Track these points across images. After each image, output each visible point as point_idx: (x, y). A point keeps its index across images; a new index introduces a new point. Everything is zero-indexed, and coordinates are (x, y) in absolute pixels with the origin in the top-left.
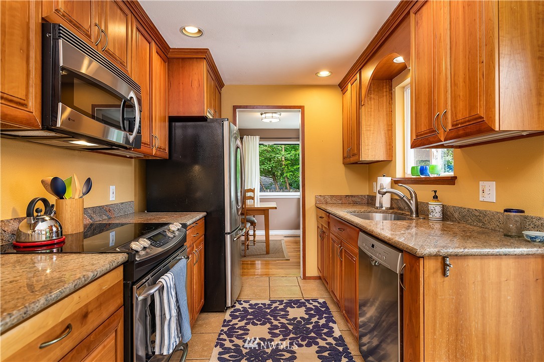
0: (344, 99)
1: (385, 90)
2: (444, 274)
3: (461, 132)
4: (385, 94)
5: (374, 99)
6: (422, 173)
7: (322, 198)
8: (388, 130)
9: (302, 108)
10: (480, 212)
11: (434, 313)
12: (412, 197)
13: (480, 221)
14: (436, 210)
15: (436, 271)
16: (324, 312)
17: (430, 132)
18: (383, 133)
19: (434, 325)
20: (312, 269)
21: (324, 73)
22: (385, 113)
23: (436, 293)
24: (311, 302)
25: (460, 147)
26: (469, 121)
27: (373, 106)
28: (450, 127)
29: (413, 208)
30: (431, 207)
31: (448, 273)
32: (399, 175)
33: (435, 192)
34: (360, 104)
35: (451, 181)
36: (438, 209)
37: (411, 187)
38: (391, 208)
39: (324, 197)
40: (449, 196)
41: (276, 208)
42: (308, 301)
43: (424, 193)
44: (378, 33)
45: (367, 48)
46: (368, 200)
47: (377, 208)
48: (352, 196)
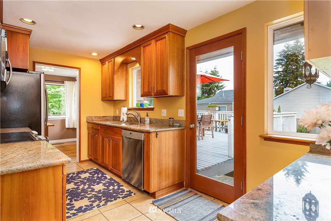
0: (103, 68)
1: (124, 68)
2: (157, 137)
3: (159, 94)
4: (124, 70)
5: (120, 72)
6: (141, 106)
7: (90, 118)
8: (126, 86)
9: (79, 69)
10: (162, 120)
11: (154, 149)
12: (138, 116)
13: (162, 123)
14: (147, 120)
15: (154, 137)
16: (99, 172)
17: (148, 92)
18: (124, 87)
19: (154, 153)
20: (85, 156)
21: (95, 54)
22: (125, 79)
23: (154, 143)
24: (90, 170)
25: (156, 97)
26: (161, 91)
27: (119, 75)
28: (155, 92)
29: (139, 120)
30: (146, 119)
31: (158, 137)
32: (130, 107)
33: (147, 113)
34: (113, 73)
35: (152, 109)
36: (148, 120)
37: (138, 112)
38: (127, 121)
39: (91, 117)
40: (152, 115)
41: (54, 125)
42: (88, 170)
43: (143, 114)
44: (126, 46)
45: (120, 50)
46: (113, 118)
47: (121, 121)
48: (106, 116)
